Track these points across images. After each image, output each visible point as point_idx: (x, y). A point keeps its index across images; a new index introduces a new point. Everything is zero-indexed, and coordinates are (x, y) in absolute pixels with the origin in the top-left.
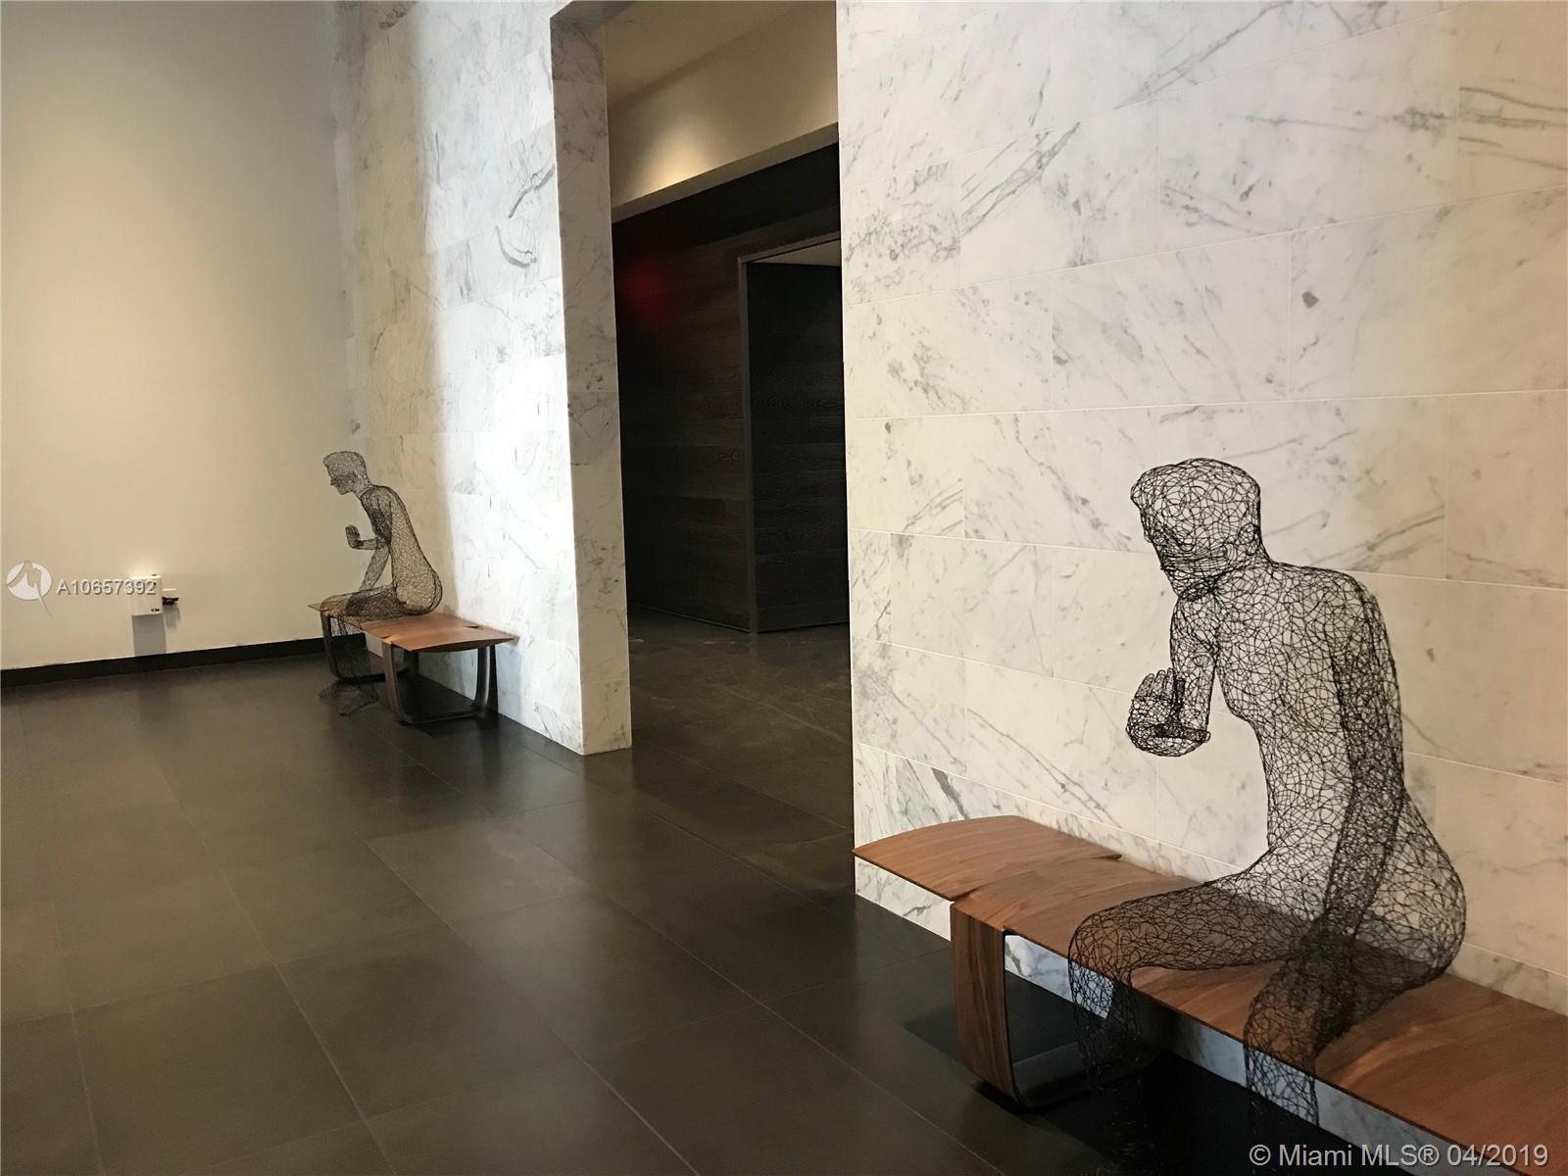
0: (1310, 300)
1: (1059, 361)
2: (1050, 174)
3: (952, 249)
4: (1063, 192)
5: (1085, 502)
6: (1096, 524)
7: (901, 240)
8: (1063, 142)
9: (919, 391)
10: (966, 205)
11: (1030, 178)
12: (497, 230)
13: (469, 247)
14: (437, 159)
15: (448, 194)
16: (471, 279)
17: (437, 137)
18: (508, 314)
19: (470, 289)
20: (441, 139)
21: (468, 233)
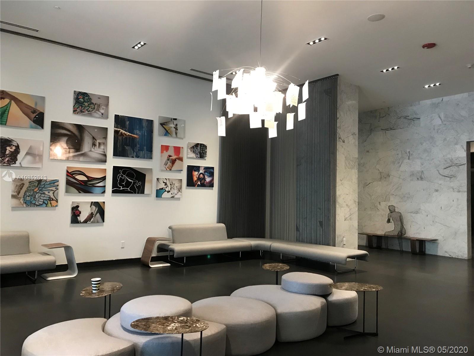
12: (438, 170)
13: (423, 172)
14: (409, 155)
15: (414, 162)
16: (423, 177)
17: (409, 152)
18: (441, 184)
19: (422, 178)
20: (411, 153)
21: (423, 169)
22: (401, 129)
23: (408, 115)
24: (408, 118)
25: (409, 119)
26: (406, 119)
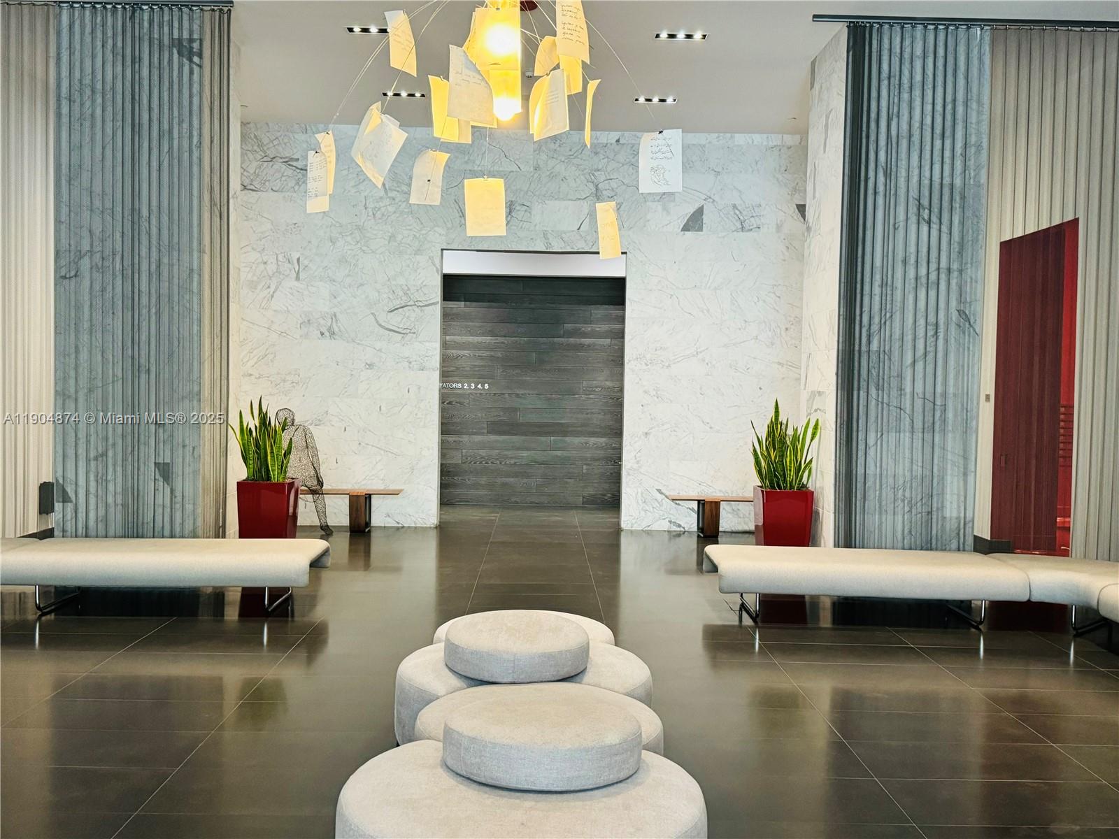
0: (760, 389)
1: (701, 394)
2: (700, 356)
3: (669, 366)
4: (704, 360)
5: (708, 423)
6: (711, 428)
7: (650, 361)
8: (704, 351)
9: (655, 398)
10: (673, 358)
11: (694, 356)
12: (372, 314)
13: (335, 316)
14: (297, 270)
15: (310, 288)
16: (336, 330)
17: (298, 260)
18: (380, 350)
19: (334, 333)
20: (304, 262)
21: (335, 310)
22: (276, 191)
23: (295, 157)
24: (294, 164)
25: (298, 168)
26: (289, 165)
